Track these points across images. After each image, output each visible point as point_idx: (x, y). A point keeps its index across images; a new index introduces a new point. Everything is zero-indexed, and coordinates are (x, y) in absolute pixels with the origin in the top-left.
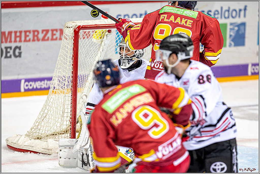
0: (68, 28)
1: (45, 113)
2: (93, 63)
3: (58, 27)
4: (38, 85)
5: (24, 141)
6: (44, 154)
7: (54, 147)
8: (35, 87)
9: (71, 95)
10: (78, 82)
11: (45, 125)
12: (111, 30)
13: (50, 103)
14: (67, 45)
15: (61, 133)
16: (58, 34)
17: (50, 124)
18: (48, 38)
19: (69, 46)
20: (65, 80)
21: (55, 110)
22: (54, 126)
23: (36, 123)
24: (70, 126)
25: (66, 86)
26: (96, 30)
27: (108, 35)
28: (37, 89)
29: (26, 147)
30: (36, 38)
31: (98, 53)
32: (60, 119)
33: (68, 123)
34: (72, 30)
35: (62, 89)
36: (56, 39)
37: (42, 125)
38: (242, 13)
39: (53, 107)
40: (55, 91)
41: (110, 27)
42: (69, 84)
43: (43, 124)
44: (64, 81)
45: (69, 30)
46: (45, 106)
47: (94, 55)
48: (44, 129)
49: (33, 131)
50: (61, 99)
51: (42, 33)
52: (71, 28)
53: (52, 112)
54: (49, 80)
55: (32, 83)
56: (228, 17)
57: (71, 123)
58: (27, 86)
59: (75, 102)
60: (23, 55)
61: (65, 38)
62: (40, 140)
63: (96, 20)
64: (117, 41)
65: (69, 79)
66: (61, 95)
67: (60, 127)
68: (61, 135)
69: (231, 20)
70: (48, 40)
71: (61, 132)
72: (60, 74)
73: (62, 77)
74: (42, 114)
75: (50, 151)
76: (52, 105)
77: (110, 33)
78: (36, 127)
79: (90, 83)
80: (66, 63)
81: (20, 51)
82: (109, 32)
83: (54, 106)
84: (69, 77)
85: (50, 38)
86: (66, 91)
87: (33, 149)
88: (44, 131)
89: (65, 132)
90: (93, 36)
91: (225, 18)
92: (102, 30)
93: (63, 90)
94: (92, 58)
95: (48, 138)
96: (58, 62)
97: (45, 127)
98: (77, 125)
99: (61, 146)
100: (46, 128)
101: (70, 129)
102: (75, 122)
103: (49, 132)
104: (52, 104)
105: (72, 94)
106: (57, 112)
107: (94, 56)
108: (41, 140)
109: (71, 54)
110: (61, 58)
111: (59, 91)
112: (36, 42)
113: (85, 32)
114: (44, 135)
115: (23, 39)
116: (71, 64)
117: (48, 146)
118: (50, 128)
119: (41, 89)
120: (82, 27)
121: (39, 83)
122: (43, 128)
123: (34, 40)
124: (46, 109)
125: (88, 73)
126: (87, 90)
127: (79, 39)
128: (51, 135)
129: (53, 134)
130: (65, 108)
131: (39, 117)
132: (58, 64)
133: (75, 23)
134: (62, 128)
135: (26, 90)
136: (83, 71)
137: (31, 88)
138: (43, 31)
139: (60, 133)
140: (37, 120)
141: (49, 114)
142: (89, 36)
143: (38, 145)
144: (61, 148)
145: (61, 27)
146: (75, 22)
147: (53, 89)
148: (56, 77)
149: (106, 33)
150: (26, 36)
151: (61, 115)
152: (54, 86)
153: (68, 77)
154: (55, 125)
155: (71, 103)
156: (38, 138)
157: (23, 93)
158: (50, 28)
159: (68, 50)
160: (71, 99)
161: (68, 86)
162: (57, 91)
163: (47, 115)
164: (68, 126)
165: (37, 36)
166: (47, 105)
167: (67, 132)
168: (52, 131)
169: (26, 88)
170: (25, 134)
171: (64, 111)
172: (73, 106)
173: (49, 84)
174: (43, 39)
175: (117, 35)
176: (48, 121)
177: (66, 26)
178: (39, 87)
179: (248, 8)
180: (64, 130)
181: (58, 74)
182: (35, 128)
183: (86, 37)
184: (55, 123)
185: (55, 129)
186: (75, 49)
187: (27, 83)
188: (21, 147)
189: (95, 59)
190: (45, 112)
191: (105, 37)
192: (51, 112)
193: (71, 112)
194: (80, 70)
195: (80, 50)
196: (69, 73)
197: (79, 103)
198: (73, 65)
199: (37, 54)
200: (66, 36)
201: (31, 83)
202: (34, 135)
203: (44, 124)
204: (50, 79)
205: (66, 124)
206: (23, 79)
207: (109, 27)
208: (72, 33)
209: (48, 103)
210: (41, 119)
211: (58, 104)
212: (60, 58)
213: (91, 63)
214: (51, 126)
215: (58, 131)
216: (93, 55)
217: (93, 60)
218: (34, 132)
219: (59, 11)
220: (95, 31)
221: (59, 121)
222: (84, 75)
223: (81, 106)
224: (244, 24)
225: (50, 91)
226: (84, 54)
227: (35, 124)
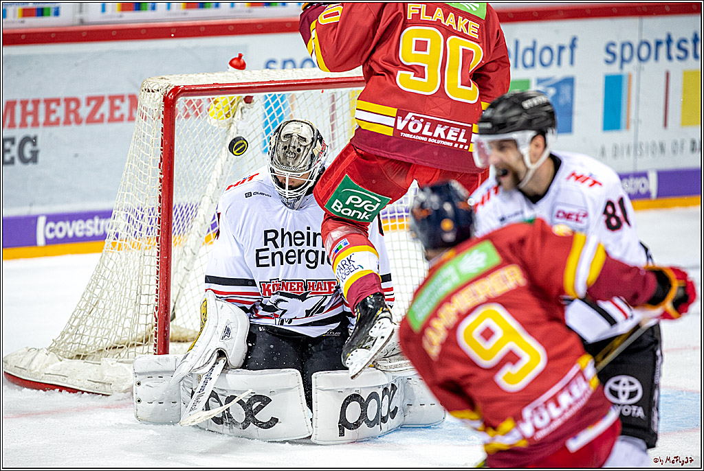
0: (149, 91)
1: (94, 296)
2: (208, 177)
3: (125, 90)
4: (77, 228)
5: (46, 362)
6: (93, 393)
7: (117, 378)
8: (70, 234)
9: (158, 253)
10: (174, 221)
11: (95, 326)
12: (252, 97)
13: (108, 272)
14: (147, 134)
15: (134, 344)
16: (125, 108)
17: (108, 321)
18: (102, 116)
19: (151, 136)
20: (142, 218)
21: (118, 289)
22: (117, 327)
23: (73, 319)
24: (155, 328)
25: (144, 232)
26: (216, 97)
27: (245, 109)
28: (75, 239)
29: (51, 377)
30: (72, 117)
31: (221, 151)
32: (130, 312)
33: (151, 320)
34: (158, 98)
35: (134, 239)
36: (121, 119)
37: (87, 324)
38: (566, 54)
39: (114, 283)
40: (118, 244)
41: (250, 90)
42: (152, 226)
43: (89, 322)
44: (140, 218)
45: (152, 96)
46: (95, 279)
47: (213, 156)
48: (93, 333)
49: (66, 340)
50: (132, 263)
51: (88, 104)
52: (157, 93)
53: (112, 293)
54: (104, 218)
55: (65, 225)
56: (533, 65)
57: (156, 321)
58: (51, 230)
59: (167, 268)
60: (40, 157)
61: (142, 115)
62: (83, 361)
63: (216, 74)
64: (266, 123)
65: (152, 214)
66: (134, 253)
67: (131, 329)
68: (133, 349)
69: (540, 72)
70: (101, 120)
71: (133, 342)
72: (130, 203)
73: (136, 209)
74: (87, 299)
75: (107, 386)
76: (111, 278)
77: (250, 103)
78: (73, 329)
79: (202, 225)
80: (145, 177)
81: (35, 149)
82: (247, 103)
83: (116, 279)
84: (153, 210)
85: (107, 116)
86: (144, 244)
87: (67, 383)
88: (92, 340)
89: (142, 342)
90: (208, 110)
91: (525, 66)
92: (229, 97)
93: (137, 240)
94: (207, 163)
95: (103, 355)
96: (126, 175)
97: (96, 329)
98: (171, 323)
99: (140, 374)
100: (97, 332)
101: (154, 334)
102: (166, 318)
103: (105, 341)
104: (113, 275)
105: (159, 251)
106: (123, 294)
107: (212, 160)
108: (85, 360)
109: (156, 155)
110: (134, 165)
111: (128, 243)
112: (73, 125)
113: (190, 100)
114: (93, 348)
115: (42, 119)
116: (156, 180)
117: (103, 376)
118: (107, 331)
119: (85, 239)
120: (183, 91)
121: (80, 225)
122: (91, 332)
123: (67, 122)
124: (98, 287)
125: (198, 201)
126: (196, 241)
127: (176, 119)
128: (110, 348)
129: (115, 345)
130: (144, 283)
131: (80, 305)
132: (126, 178)
133: (167, 81)
134: (135, 331)
135: (48, 242)
136: (186, 196)
137: (61, 235)
138: (89, 100)
139: (131, 343)
140: (75, 314)
141: (104, 297)
142: (198, 112)
143: (79, 374)
144: (139, 379)
145: (133, 91)
146: (166, 77)
147: (115, 239)
148: (120, 209)
149: (240, 104)
150: (49, 112)
151: (134, 301)
152: (116, 231)
153: (151, 211)
154: (120, 325)
155: (158, 272)
156: (78, 356)
157: (41, 247)
158: (106, 93)
159: (148, 145)
160: (158, 263)
161: (150, 230)
162: (124, 242)
163: (101, 301)
164: (150, 325)
165: (75, 112)
166: (100, 277)
167: (147, 340)
168: (112, 340)
169: (50, 236)
170: (48, 347)
171: (141, 292)
172: (162, 279)
173: (104, 227)
174: (91, 120)
175: (266, 108)
176: (103, 315)
177: (143, 88)
178: (80, 234)
179: (578, 43)
180: (140, 337)
181: (125, 202)
182: (70, 331)
183: (192, 113)
184: (120, 320)
185: (119, 333)
186: (166, 143)
187: (51, 225)
188: (38, 377)
189: (214, 166)
190: (95, 293)
191: (239, 112)
192: (108, 293)
193: (157, 293)
194: (177, 192)
195: (177, 146)
196: (151, 200)
197: (177, 272)
198: (161, 182)
199: (76, 155)
200: (145, 112)
201: (60, 224)
202: (69, 349)
203: (93, 321)
204: (107, 215)
205: (146, 322)
206: (42, 215)
207: (247, 90)
208: (160, 105)
209: (103, 271)
210: (84, 310)
211: (126, 275)
212: (130, 163)
213: (203, 176)
214: (110, 327)
215: (126, 338)
216: (208, 155)
217: (208, 168)
218: (68, 341)
219: (127, 52)
220: (213, 99)
221: (128, 315)
222: (188, 205)
223: (182, 279)
224: (570, 81)
225: (106, 243)
226: (187, 156)
227: (71, 323)
